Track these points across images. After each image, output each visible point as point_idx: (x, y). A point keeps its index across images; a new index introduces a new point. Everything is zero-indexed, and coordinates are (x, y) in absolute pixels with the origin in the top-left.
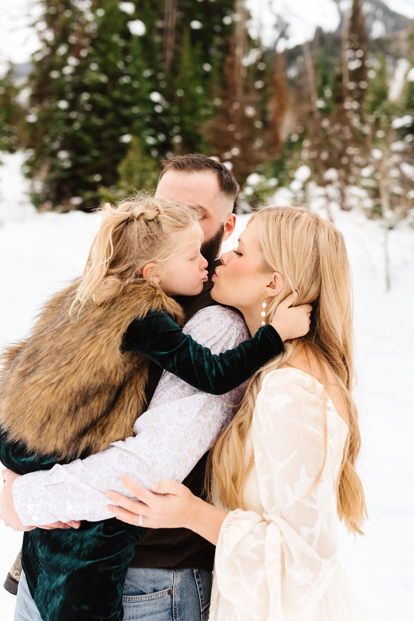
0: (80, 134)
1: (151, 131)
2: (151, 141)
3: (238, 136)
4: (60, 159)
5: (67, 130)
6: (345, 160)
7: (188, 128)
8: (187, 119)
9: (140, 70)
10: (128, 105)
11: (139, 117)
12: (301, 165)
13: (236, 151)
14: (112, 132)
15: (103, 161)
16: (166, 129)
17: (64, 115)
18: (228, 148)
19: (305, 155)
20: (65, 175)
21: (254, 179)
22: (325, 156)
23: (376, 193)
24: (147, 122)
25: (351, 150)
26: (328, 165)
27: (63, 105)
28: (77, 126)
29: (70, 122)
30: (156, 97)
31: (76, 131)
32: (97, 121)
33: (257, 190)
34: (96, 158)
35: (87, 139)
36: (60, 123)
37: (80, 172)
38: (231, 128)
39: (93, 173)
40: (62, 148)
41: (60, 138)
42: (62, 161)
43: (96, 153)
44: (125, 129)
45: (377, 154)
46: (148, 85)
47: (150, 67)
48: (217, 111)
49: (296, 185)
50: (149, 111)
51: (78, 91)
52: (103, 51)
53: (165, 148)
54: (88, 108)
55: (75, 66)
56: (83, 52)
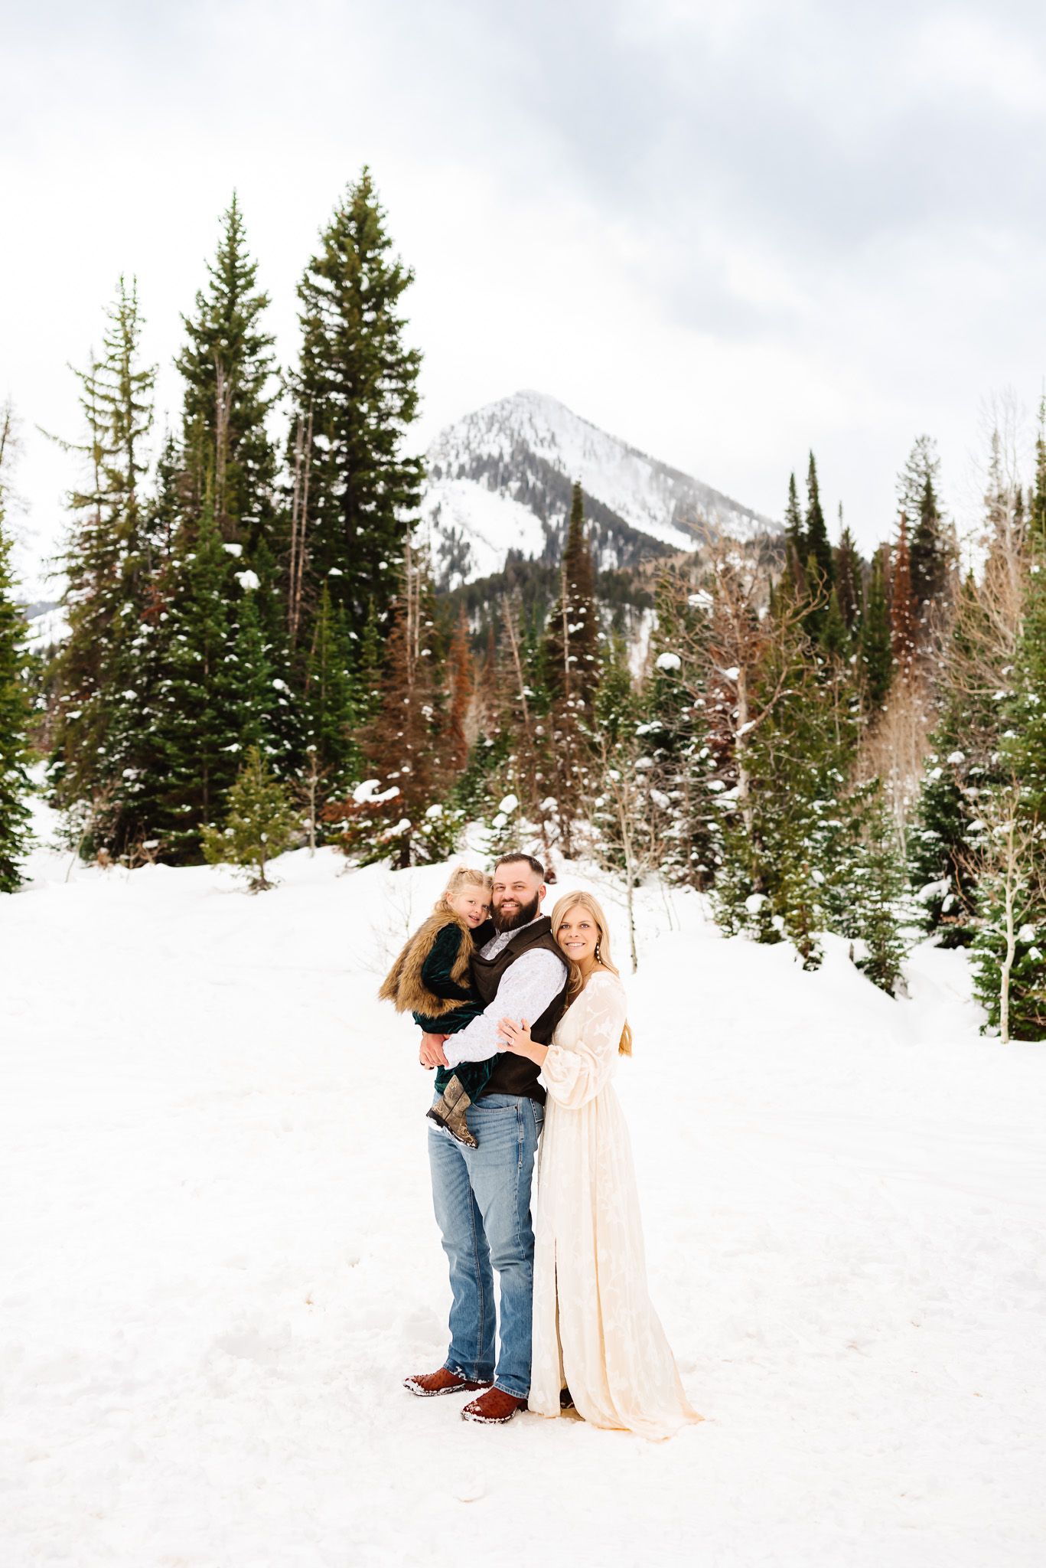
0: (158, 740)
1: (272, 736)
2: (270, 750)
6: (568, 784)
7: (328, 732)
8: (327, 717)
9: (256, 643)
10: (233, 696)
11: (255, 715)
12: (507, 793)
13: (405, 769)
15: (198, 783)
16: (291, 733)
17: (132, 710)
18: (395, 764)
20: (134, 803)
21: (434, 811)
22: (539, 777)
23: (614, 833)
24: (266, 721)
26: (545, 791)
27: (130, 694)
28: (153, 726)
30: (278, 684)
31: (153, 735)
33: (440, 826)
34: (188, 778)
35: (171, 748)
37: (159, 799)
39: (178, 801)
40: (129, 762)
44: (230, 734)
46: (268, 667)
47: (268, 641)
48: (376, 707)
49: (500, 821)
50: (270, 705)
51: (156, 674)
52: (196, 614)
53: (293, 760)
54: (172, 699)
55: (150, 636)
56: (164, 616)
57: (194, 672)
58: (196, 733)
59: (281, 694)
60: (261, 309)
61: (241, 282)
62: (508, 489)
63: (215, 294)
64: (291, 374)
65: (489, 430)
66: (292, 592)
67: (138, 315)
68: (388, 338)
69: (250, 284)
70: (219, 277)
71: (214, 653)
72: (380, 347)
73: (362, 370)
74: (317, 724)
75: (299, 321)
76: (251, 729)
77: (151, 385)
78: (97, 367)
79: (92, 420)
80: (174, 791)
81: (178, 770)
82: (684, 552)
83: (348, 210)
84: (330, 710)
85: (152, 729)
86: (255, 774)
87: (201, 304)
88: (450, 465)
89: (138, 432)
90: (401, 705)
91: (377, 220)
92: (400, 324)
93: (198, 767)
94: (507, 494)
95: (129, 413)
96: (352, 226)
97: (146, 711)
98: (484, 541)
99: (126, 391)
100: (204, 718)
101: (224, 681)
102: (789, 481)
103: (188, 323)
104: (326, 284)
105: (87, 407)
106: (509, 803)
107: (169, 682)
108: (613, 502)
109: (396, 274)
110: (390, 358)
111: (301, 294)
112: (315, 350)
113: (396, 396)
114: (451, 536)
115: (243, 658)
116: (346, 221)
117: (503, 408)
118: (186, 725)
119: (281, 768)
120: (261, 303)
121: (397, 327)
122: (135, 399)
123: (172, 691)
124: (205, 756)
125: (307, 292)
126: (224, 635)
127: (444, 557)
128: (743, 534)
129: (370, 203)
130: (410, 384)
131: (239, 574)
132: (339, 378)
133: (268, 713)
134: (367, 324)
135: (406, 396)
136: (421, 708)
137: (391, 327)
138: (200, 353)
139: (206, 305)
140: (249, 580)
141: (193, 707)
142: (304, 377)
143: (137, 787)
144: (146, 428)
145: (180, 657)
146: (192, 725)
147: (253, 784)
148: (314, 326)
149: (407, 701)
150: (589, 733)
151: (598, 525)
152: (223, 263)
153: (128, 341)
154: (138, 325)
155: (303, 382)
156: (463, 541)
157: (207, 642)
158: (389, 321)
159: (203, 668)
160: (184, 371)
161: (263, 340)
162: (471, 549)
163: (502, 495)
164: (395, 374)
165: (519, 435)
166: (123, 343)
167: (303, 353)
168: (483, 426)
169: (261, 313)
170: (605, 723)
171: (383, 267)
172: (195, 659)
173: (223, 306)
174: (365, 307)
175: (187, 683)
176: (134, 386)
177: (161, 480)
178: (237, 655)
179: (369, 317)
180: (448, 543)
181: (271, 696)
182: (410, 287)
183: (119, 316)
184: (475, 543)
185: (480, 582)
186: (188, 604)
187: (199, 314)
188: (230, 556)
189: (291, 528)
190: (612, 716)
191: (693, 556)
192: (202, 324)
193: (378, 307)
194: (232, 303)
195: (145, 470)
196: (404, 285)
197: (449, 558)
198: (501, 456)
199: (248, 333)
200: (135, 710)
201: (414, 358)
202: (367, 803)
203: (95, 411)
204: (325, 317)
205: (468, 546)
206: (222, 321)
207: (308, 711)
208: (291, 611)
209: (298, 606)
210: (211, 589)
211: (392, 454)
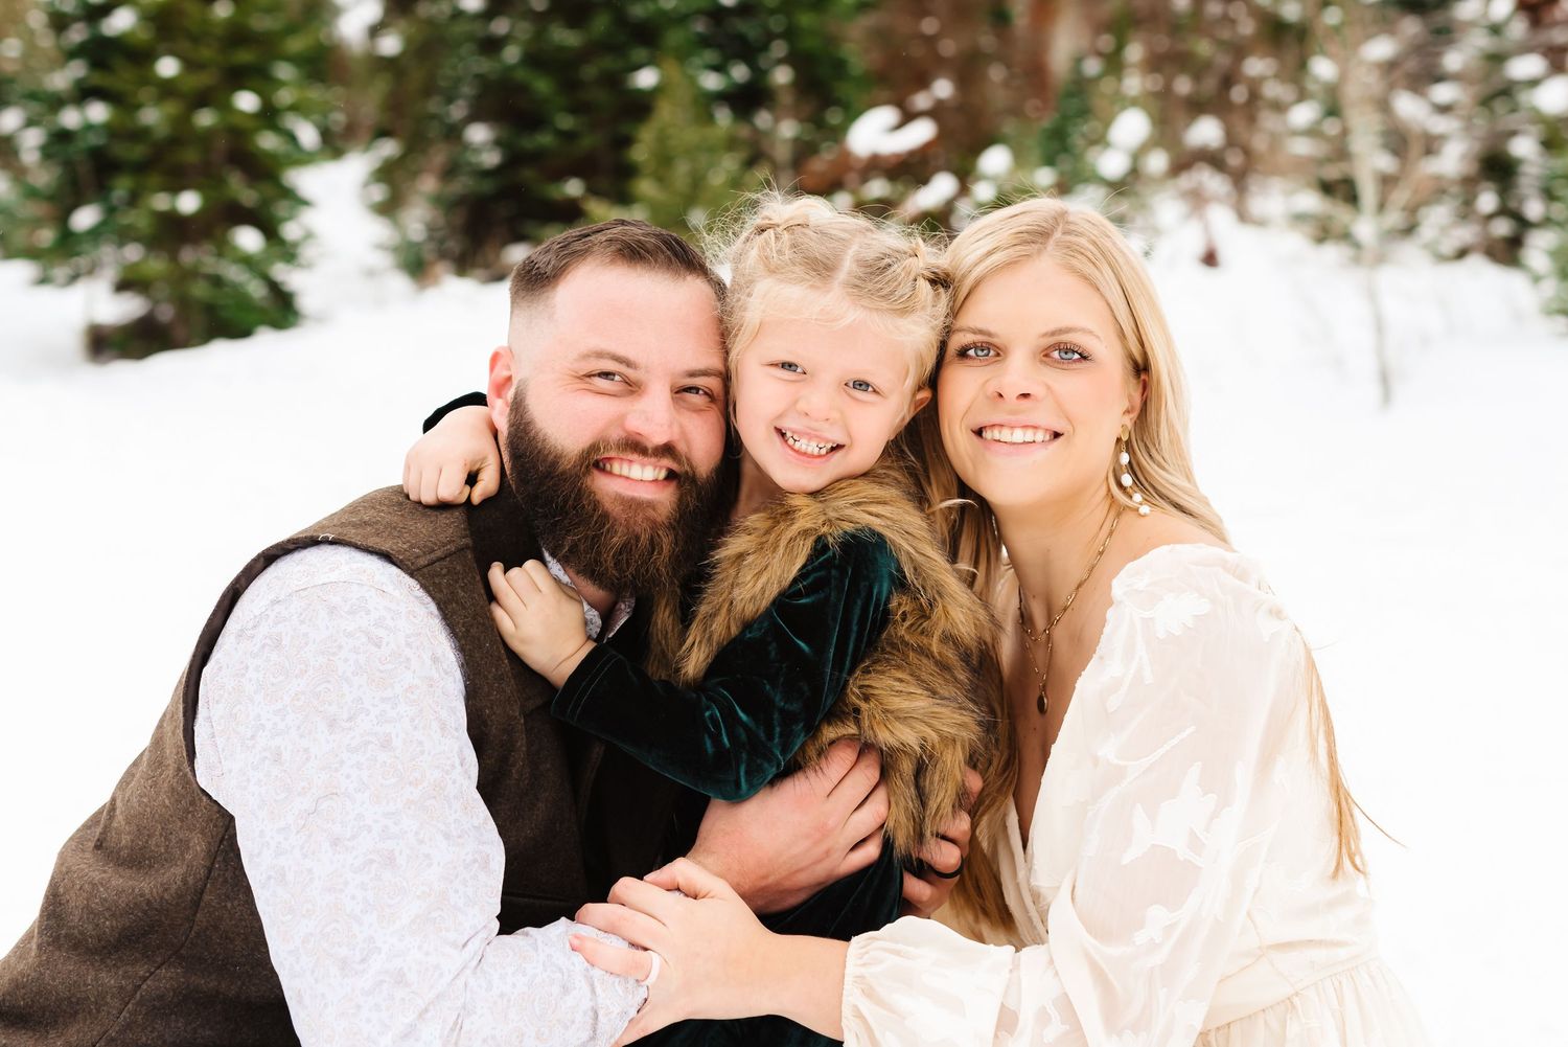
0: (522, 75)
1: (710, 56)
2: (711, 82)
3: (948, 47)
4: (471, 144)
5: (484, 65)
6: (1238, 94)
7: (809, 43)
8: (806, 19)
11: (678, 19)
12: (1124, 108)
13: (943, 88)
14: (608, 63)
15: (589, 142)
16: (748, 51)
17: (477, 28)
18: (923, 82)
19: (1133, 83)
20: (487, 186)
21: (995, 160)
22: (1183, 86)
24: (699, 34)
25: (1256, 66)
26: (1197, 107)
28: (512, 54)
29: (492, 45)
31: (512, 68)
32: (565, 37)
33: (1008, 187)
34: (569, 136)
35: (542, 86)
36: (467, 49)
37: (528, 174)
38: (929, 26)
39: (562, 175)
40: (475, 117)
41: (467, 90)
42: (477, 150)
43: (565, 122)
44: (640, 53)
45: (1323, 68)
49: (1113, 161)
53: (748, 99)
58: (583, 57)
74: (790, 34)
80: (553, 159)
85: (511, 58)
93: (589, 114)
97: (498, 27)
100: (593, 30)
124: (598, 96)
133: (700, 19)
141: (575, 12)
143: (492, 158)
200: (479, 27)
202: (876, 153)
207: (772, 12)
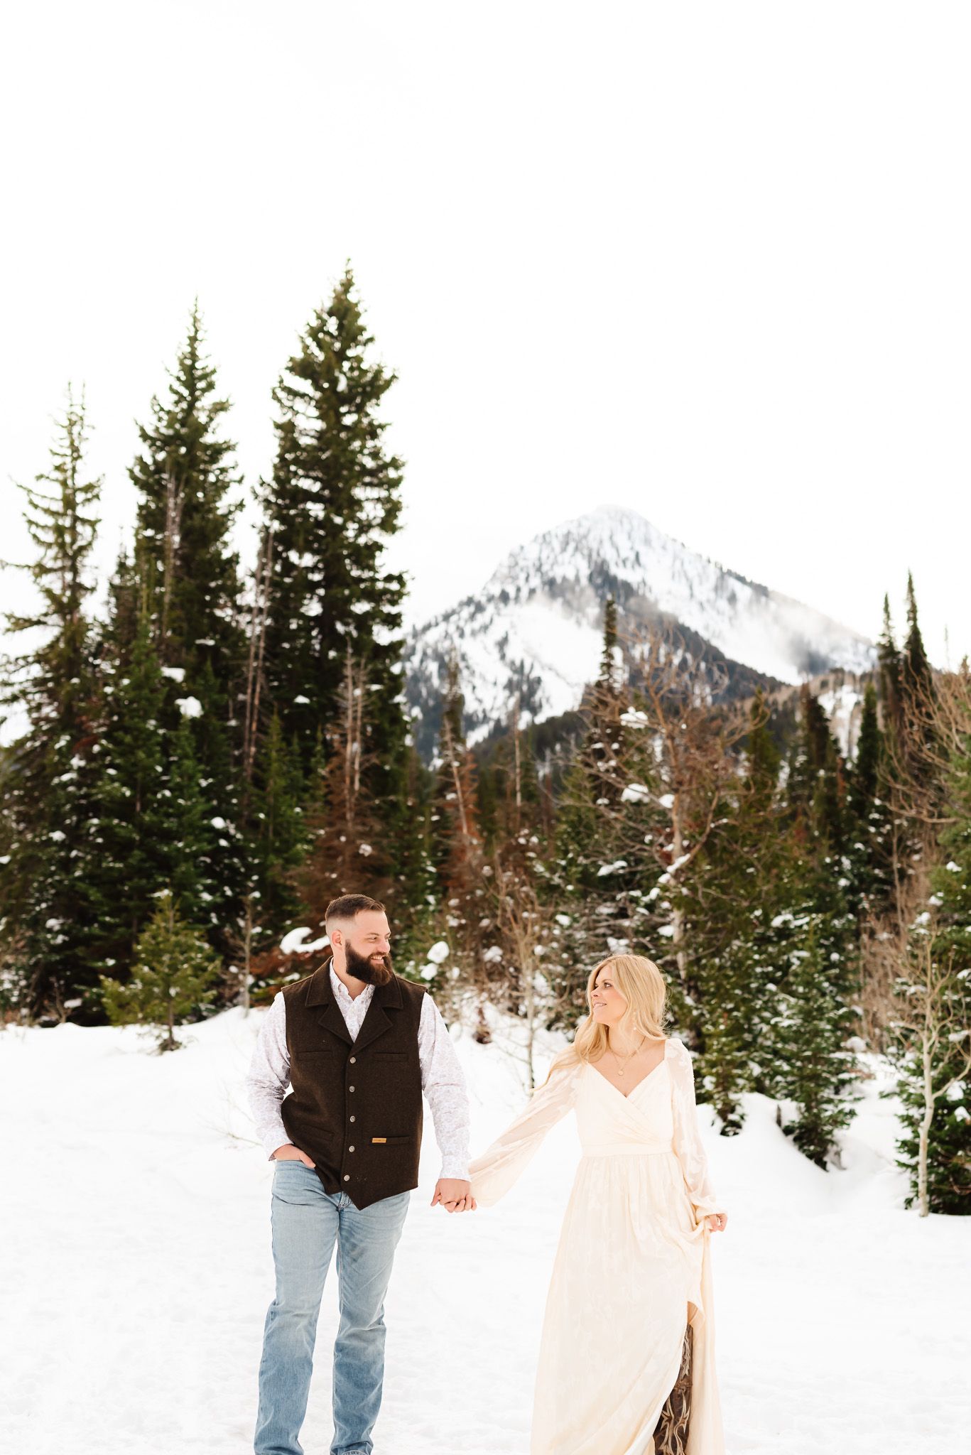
0: (82, 886)
1: (210, 882)
2: (207, 897)
4: (49, 930)
6: (514, 931)
7: (272, 879)
8: (273, 860)
9: (194, 777)
11: (190, 857)
12: (436, 941)
14: (142, 882)
17: (60, 852)
20: (55, 957)
24: (204, 866)
27: (58, 836)
30: (218, 823)
31: (77, 881)
34: (110, 928)
35: (94, 893)
37: (81, 951)
39: (104, 953)
40: (53, 912)
42: (53, 934)
44: (160, 879)
47: (209, 775)
48: (320, 846)
49: (430, 972)
50: (207, 847)
51: (87, 813)
52: (129, 745)
53: (234, 908)
54: (100, 840)
55: (80, 769)
56: (96, 748)
57: (123, 809)
58: (123, 877)
59: (224, 834)
60: (222, 414)
61: (201, 385)
62: (584, 615)
63: (175, 397)
64: (262, 484)
65: (564, 550)
66: (248, 722)
67: (86, 422)
68: (370, 444)
69: (211, 386)
70: (178, 379)
71: (145, 786)
72: (361, 452)
73: (339, 477)
74: (261, 869)
75: (272, 426)
76: (183, 873)
77: (97, 496)
78: (40, 477)
79: (35, 536)
80: (97, 943)
81: (101, 918)
82: (789, 686)
83: (329, 304)
84: (278, 852)
85: (78, 873)
86: (166, 920)
87: (157, 408)
88: (518, 590)
89: (82, 548)
90: (335, 843)
91: (358, 315)
92: (382, 427)
93: (124, 915)
94: (584, 622)
95: (73, 528)
96: (332, 325)
97: (74, 853)
98: (558, 675)
99: (69, 503)
100: (131, 861)
101: (155, 818)
102: (884, 601)
103: (142, 429)
104: (305, 386)
105: (30, 522)
106: (439, 951)
107: (95, 821)
108: (707, 628)
109: (378, 373)
110: (369, 463)
111: (275, 397)
112: (289, 456)
113: (379, 506)
114: (520, 670)
115: (177, 793)
116: (325, 316)
117: (580, 525)
118: (112, 869)
119: (219, 918)
120: (220, 407)
121: (379, 431)
122: (81, 512)
123: (101, 831)
124: (132, 904)
125: (282, 395)
126: (159, 769)
127: (512, 693)
128: (859, 664)
129: (352, 297)
130: (395, 494)
131: (179, 702)
132: (316, 487)
133: (205, 855)
134: (346, 428)
135: (388, 506)
136: (358, 847)
137: (372, 431)
138: (155, 462)
139: (162, 409)
140: (191, 707)
141: (120, 848)
142: (275, 485)
143: (60, 939)
144: (90, 544)
145: (108, 793)
146: (119, 869)
147: (162, 932)
148: (287, 429)
149: (343, 839)
150: (547, 875)
151: (689, 656)
152: (182, 364)
153: (75, 449)
154: (86, 433)
155: (274, 492)
156: (533, 675)
157: (139, 775)
158: (371, 424)
159: (134, 805)
160: (136, 481)
161: (224, 446)
162: (542, 684)
163: (578, 623)
164: (375, 481)
165: (598, 554)
166: (69, 452)
167: (277, 460)
168: (557, 545)
169: (221, 417)
170: (563, 863)
171: (364, 366)
172: (124, 795)
173: (183, 410)
174: (343, 409)
175: (116, 821)
176: (80, 497)
177: (113, 600)
178: (171, 790)
179: (349, 420)
180: (516, 677)
181: (207, 835)
182: (394, 385)
183: (67, 423)
184: (547, 678)
185: (551, 721)
186: (120, 734)
187: (154, 419)
188: (170, 680)
189: (249, 651)
190: (570, 855)
191: (799, 690)
192: (157, 429)
193: (360, 409)
194: (191, 406)
195: (93, 590)
196: (388, 384)
197: (517, 694)
198: (577, 579)
199: (208, 439)
200: (62, 854)
201: (395, 464)
202: (294, 953)
203: (37, 525)
204: (301, 422)
205: (539, 681)
206: (177, 426)
207: (254, 854)
208: (246, 744)
209: (254, 737)
210: (145, 718)
211: (372, 568)
